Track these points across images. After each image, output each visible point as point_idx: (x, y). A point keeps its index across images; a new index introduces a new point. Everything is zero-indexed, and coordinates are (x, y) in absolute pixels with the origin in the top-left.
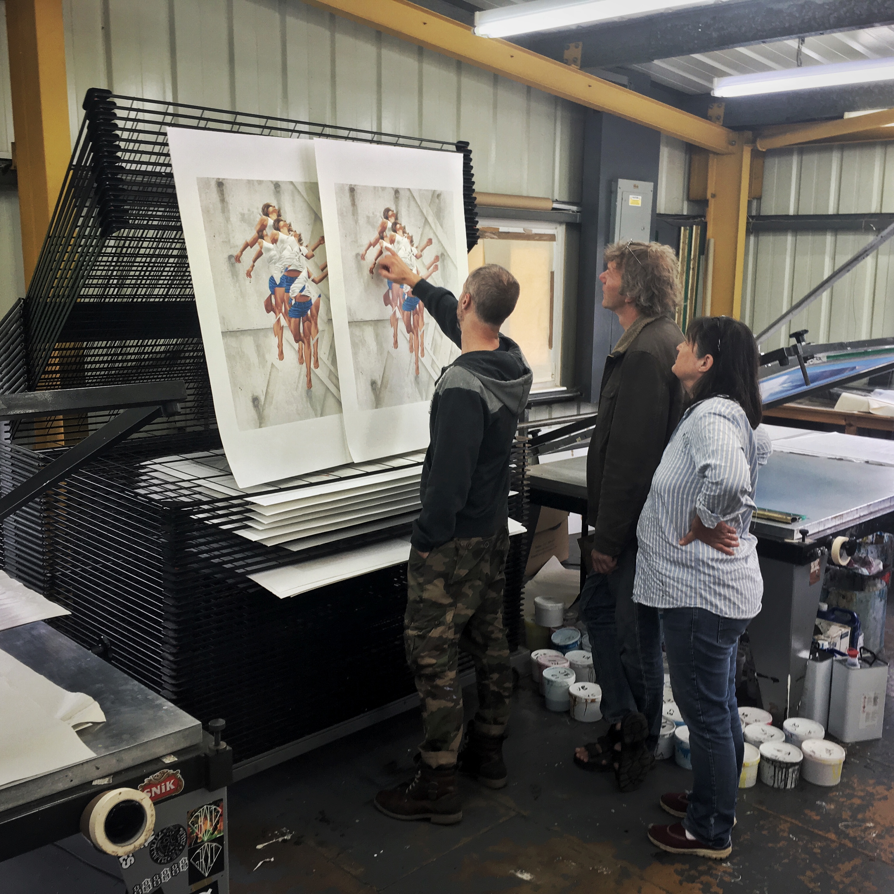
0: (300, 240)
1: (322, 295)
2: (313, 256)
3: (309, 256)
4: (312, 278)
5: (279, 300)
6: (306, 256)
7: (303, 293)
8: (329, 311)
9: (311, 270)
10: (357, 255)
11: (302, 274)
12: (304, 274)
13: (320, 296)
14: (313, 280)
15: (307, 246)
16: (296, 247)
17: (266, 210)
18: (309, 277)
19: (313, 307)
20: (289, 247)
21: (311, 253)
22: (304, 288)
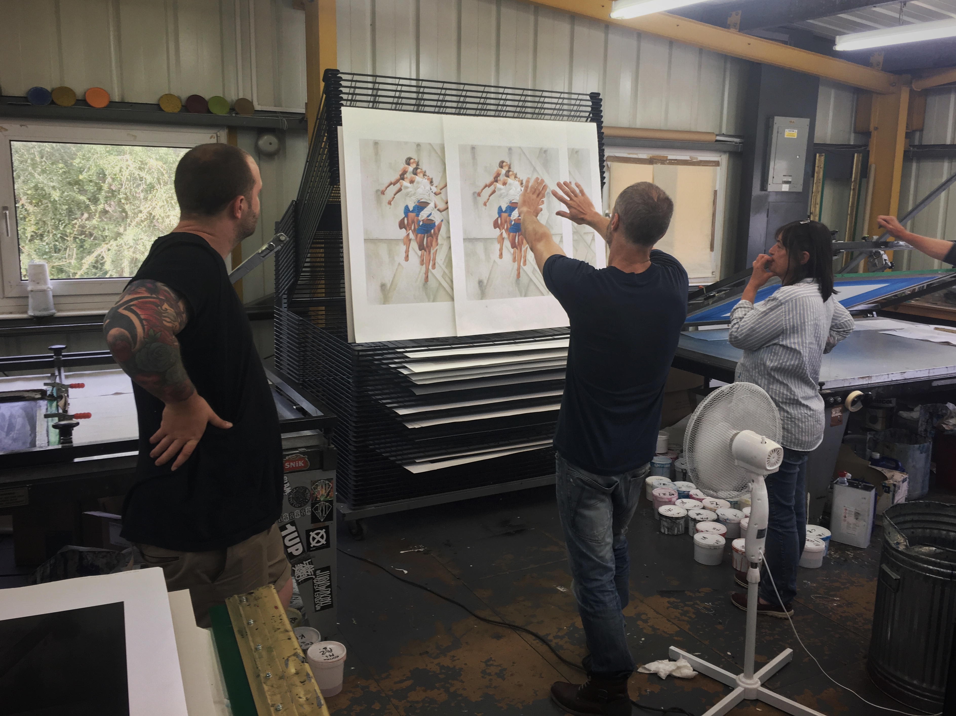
0: (431, 182)
1: (444, 221)
2: (440, 193)
3: (437, 193)
4: (438, 208)
5: (410, 222)
6: (435, 193)
7: (429, 218)
8: (448, 231)
9: (437, 203)
10: (474, 193)
11: (430, 205)
12: (432, 205)
13: (442, 221)
14: (438, 210)
15: (436, 187)
16: (428, 186)
17: (408, 161)
18: (436, 207)
19: (436, 228)
20: (422, 186)
21: (439, 191)
22: (430, 214)
